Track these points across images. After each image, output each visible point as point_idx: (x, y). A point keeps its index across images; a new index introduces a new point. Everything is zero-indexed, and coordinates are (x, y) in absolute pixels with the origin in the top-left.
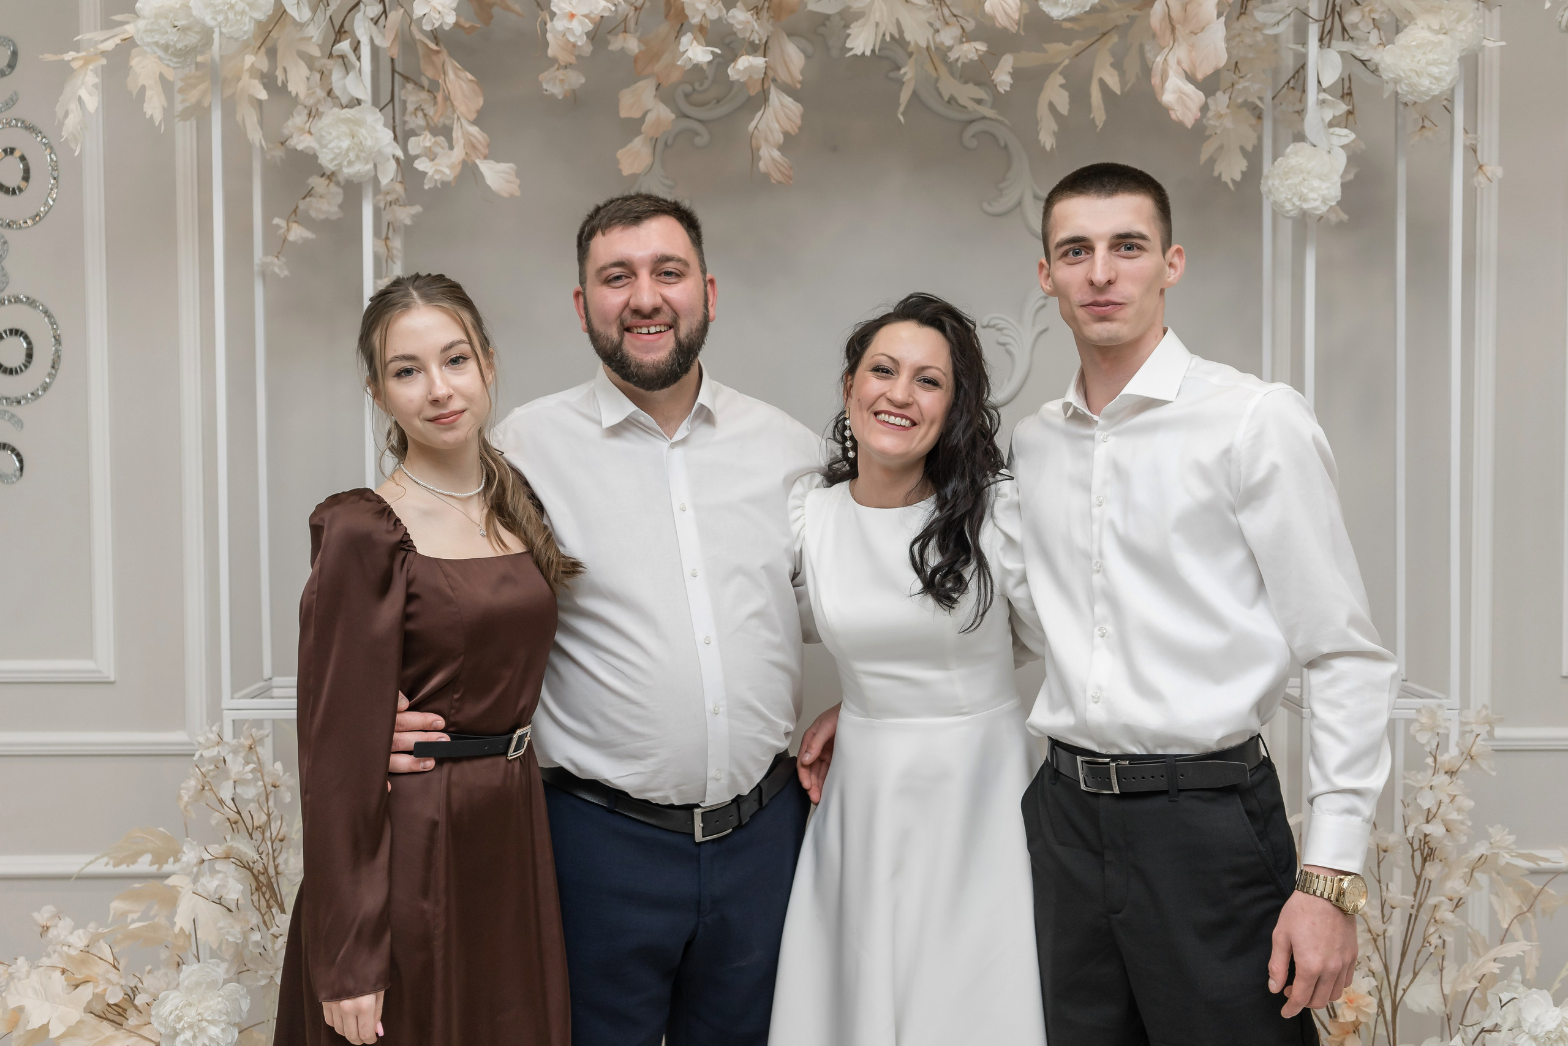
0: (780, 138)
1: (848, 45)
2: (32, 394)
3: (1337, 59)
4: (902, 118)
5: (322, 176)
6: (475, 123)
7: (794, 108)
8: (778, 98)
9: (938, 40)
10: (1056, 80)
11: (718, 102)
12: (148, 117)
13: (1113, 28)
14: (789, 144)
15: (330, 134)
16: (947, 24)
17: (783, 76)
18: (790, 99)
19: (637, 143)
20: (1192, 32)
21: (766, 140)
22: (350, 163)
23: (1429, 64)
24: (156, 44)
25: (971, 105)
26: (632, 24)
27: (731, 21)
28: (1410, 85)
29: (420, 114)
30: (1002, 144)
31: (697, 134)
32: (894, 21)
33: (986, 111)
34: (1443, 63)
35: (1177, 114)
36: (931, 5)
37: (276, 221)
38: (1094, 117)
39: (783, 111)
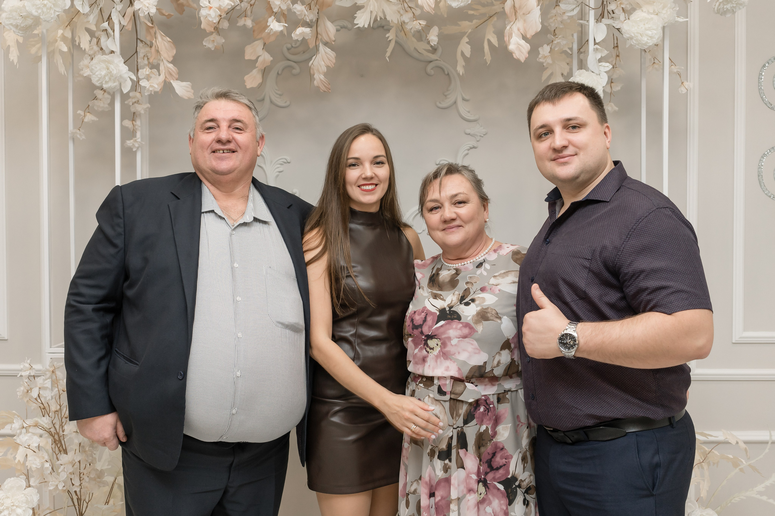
0: (325, 69)
1: (355, 22)
3: (604, 28)
4: (388, 60)
5: (101, 90)
6: (171, 62)
7: (332, 54)
8: (323, 49)
9: (402, 19)
10: (466, 39)
11: (304, 52)
12: (11, 61)
13: (495, 14)
14: (330, 72)
15: (96, 68)
16: (406, 11)
17: (325, 38)
18: (330, 50)
19: (255, 71)
20: (524, 14)
21: (318, 71)
22: (107, 82)
23: (646, 29)
24: (11, 24)
25: (425, 53)
26: (249, 13)
27: (295, 11)
28: (636, 40)
29: (146, 58)
30: (446, 73)
31: (293, 68)
32: (381, 10)
33: (432, 56)
34: (654, 29)
35: (517, 55)
36: (399, 2)
37: (79, 112)
38: (486, 59)
39: (326, 55)
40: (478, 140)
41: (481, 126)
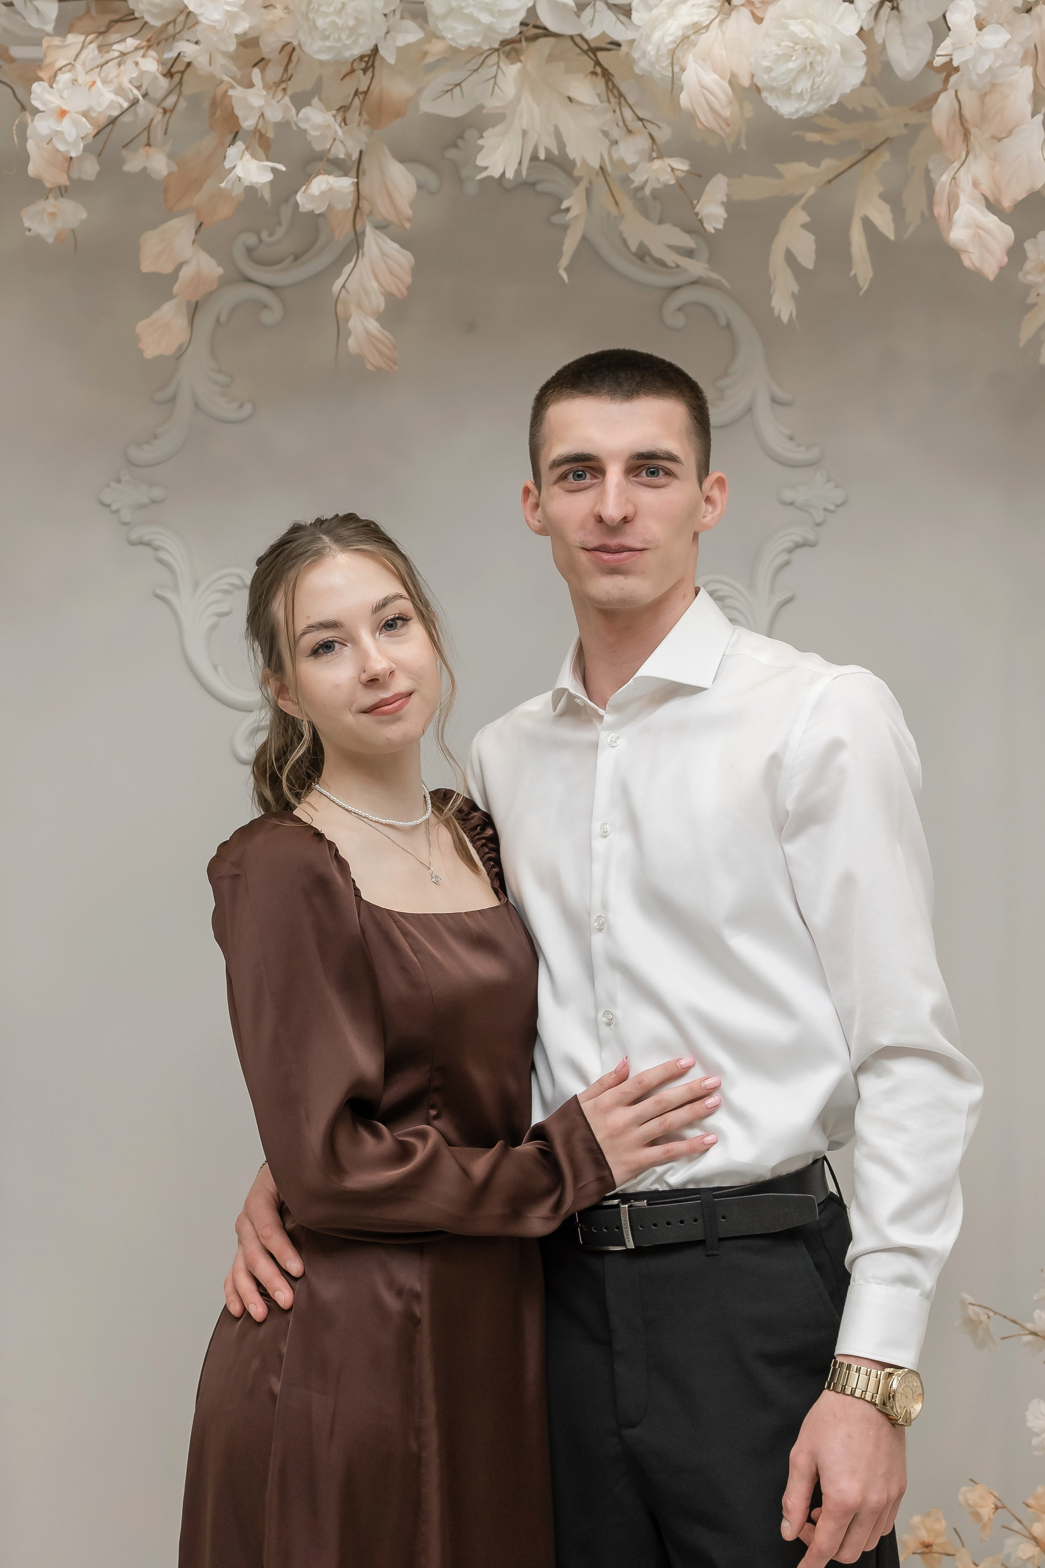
0: (379, 302)
1: (480, 162)
4: (564, 275)
7: (402, 258)
8: (376, 242)
9: (615, 156)
10: (798, 216)
11: (296, 258)
13: (882, 143)
14: (393, 311)
16: (630, 132)
17: (384, 210)
18: (396, 246)
19: (168, 310)
20: (993, 137)
21: (359, 306)
25: (671, 258)
26: (158, 133)
27: (303, 125)
30: (723, 322)
31: (265, 306)
32: (551, 129)
33: (696, 268)
35: (972, 259)
36: (606, 104)
38: (855, 276)
39: (385, 262)
40: (819, 520)
41: (829, 481)
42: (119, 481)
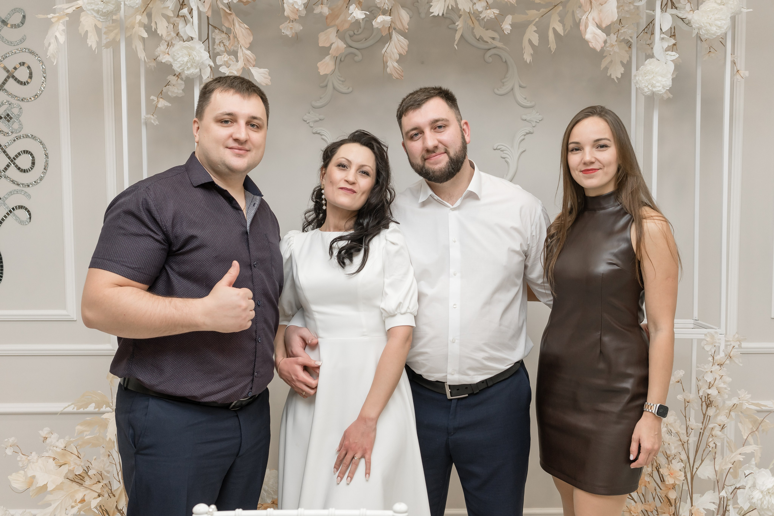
0: (397, 57)
2: (35, 182)
3: (670, 18)
4: (456, 47)
5: (174, 76)
6: (248, 49)
7: (404, 42)
8: (397, 37)
9: (475, 8)
10: (532, 28)
11: (366, 39)
12: (89, 46)
13: (560, 3)
14: (401, 59)
15: (178, 54)
16: (479, 0)
17: (399, 26)
18: (403, 38)
19: (327, 58)
20: (600, 4)
21: (390, 57)
22: (188, 69)
23: (716, 20)
24: (93, 10)
25: (490, 41)
28: (706, 30)
29: (222, 45)
30: (504, 60)
31: (356, 55)
33: (497, 43)
34: (722, 20)
35: (593, 44)
37: (152, 97)
38: (550, 47)
39: (399, 43)
40: (534, 125)
41: (537, 113)
42: (309, 113)
